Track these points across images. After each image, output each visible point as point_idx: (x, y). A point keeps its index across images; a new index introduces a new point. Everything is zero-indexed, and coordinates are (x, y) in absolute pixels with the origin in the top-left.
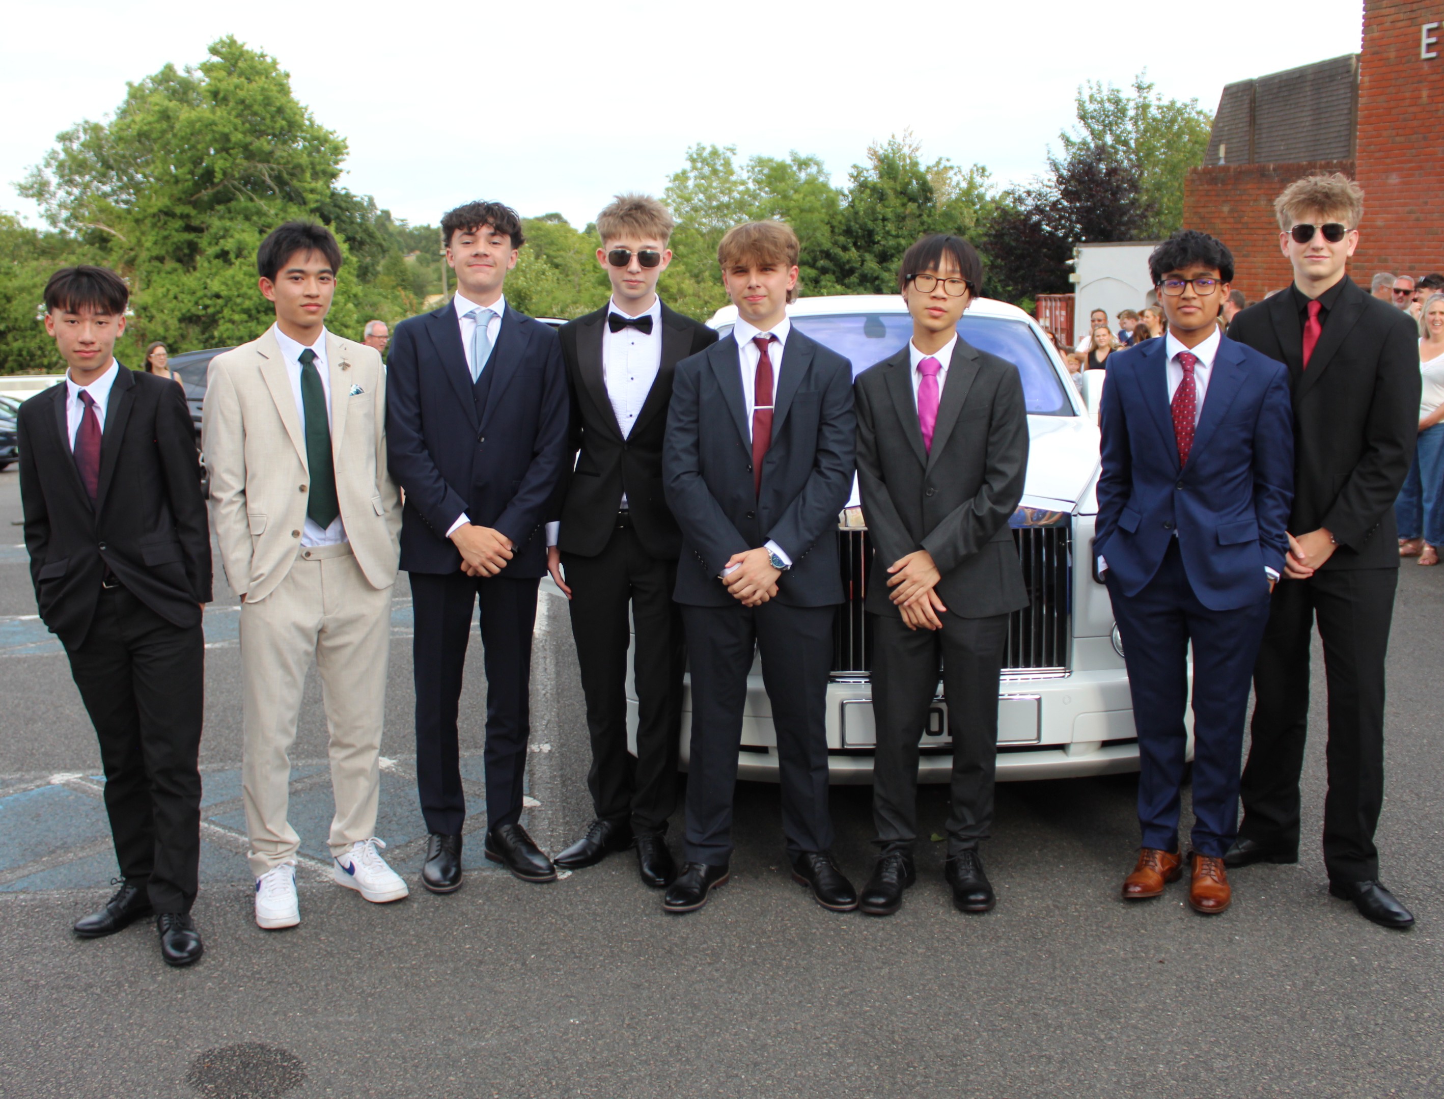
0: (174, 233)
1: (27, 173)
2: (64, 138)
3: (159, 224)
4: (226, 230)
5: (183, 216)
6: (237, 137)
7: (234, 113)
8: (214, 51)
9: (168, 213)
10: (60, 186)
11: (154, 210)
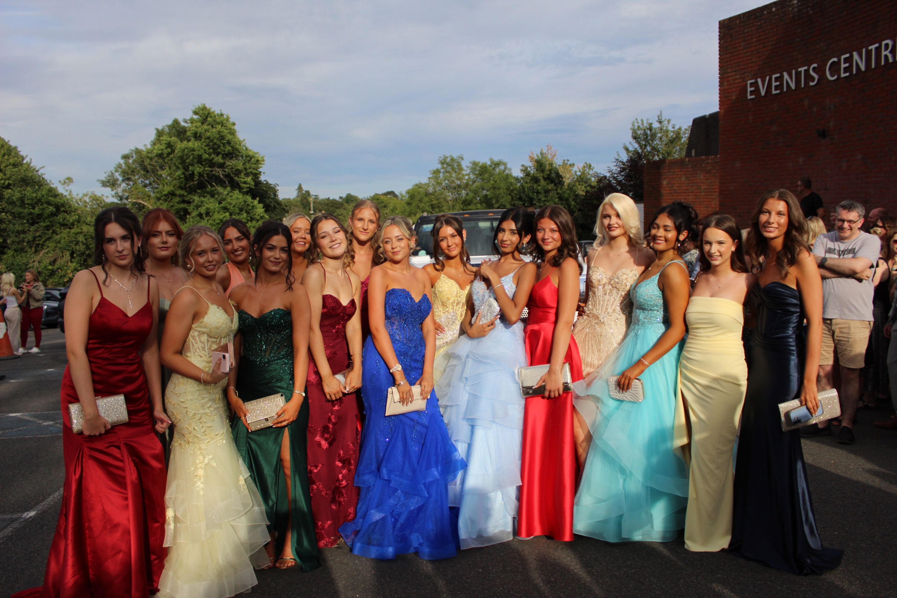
0: (176, 204)
1: (106, 175)
2: (126, 157)
3: (169, 200)
4: (202, 202)
5: (180, 196)
6: (205, 156)
7: (204, 144)
8: (195, 113)
9: (172, 194)
10: (123, 181)
11: (166, 192)
